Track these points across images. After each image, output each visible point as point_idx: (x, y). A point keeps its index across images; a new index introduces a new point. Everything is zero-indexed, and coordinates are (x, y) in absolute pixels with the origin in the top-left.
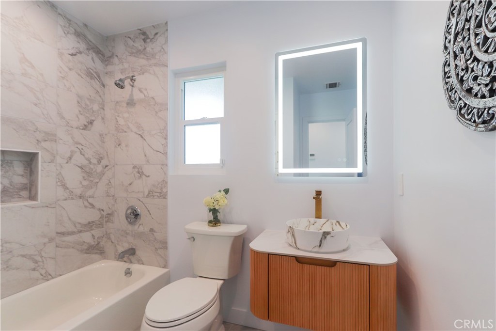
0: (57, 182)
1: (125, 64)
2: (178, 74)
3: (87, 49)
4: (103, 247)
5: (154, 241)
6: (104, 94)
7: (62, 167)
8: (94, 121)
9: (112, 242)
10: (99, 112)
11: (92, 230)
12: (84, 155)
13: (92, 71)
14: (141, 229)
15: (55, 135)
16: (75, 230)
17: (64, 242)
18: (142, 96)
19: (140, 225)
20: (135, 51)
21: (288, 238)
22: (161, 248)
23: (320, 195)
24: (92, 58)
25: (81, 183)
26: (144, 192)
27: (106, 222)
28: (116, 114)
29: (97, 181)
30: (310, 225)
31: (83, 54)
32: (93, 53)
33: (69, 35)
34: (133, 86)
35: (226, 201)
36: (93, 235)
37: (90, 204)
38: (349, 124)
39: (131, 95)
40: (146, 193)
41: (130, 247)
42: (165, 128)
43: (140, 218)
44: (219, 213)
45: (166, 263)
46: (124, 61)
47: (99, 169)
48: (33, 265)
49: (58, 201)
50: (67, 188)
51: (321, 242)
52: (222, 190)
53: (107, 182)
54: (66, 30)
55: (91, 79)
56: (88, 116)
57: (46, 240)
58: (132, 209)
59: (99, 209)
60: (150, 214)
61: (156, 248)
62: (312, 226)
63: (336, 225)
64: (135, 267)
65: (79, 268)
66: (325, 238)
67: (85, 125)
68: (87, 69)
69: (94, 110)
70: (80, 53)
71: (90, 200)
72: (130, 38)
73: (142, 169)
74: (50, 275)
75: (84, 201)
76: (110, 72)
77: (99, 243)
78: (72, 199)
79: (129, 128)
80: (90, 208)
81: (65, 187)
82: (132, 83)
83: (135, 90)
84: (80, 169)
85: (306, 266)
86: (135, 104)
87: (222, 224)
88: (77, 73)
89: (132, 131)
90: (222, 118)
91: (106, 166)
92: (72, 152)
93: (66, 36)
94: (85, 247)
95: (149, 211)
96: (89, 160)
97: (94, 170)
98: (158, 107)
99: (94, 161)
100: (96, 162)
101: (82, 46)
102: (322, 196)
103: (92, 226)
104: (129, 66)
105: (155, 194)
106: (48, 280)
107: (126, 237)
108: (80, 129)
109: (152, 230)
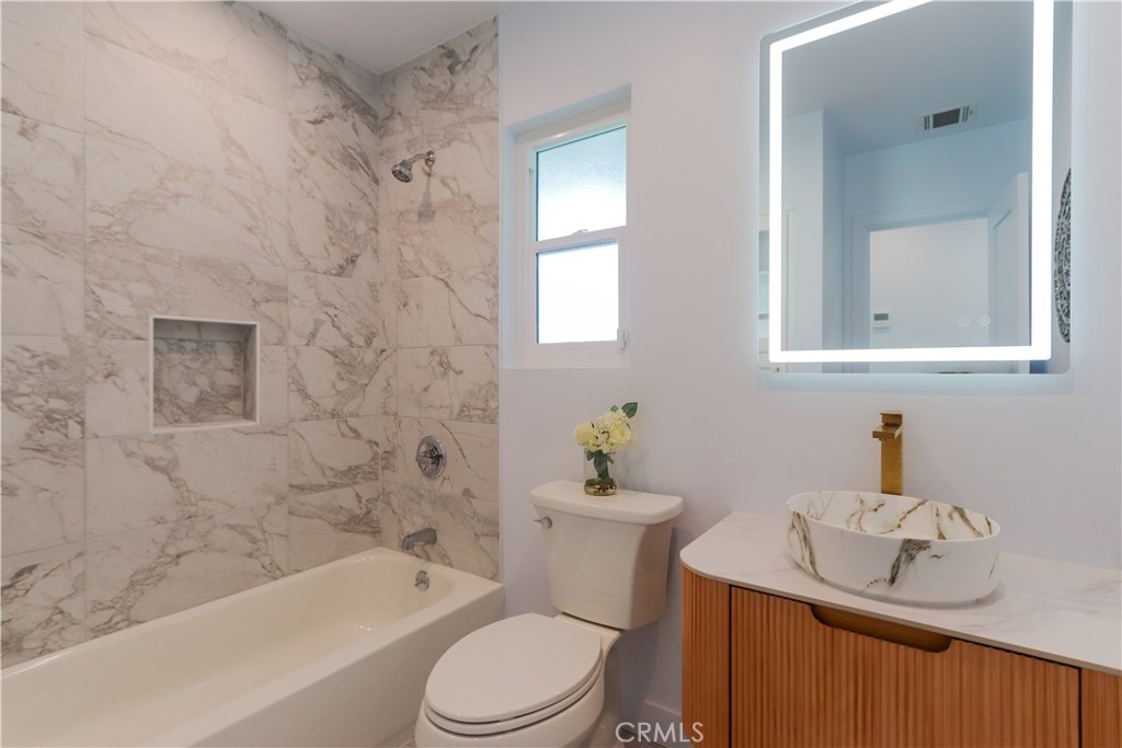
0: (289, 384)
1: (414, 128)
2: (522, 134)
3: (344, 107)
4: (379, 521)
5: (473, 518)
6: (377, 199)
7: (298, 353)
8: (357, 256)
9: (394, 512)
10: (368, 237)
11: (355, 483)
12: (338, 328)
13: (353, 154)
14: (447, 489)
15: (285, 289)
16: (325, 482)
17: (303, 504)
18: (447, 194)
19: (444, 479)
20: (432, 97)
21: (791, 546)
22: (486, 535)
23: (897, 425)
24: (354, 125)
25: (334, 385)
26: (452, 407)
27: (383, 468)
28: (400, 240)
29: (365, 381)
30: (863, 513)
31: (336, 118)
32: (355, 115)
33: (308, 83)
34: (429, 175)
35: (628, 433)
36: (357, 495)
37: (351, 429)
38: (1000, 223)
39: (427, 194)
40: (456, 410)
41: (427, 526)
42: (494, 262)
43: (445, 465)
44: (612, 462)
45: (498, 569)
46: (413, 121)
47: (369, 357)
48: (248, 547)
49: (292, 421)
50: (308, 397)
51: (896, 568)
52: (620, 406)
53: (385, 384)
54: (303, 73)
55: (352, 169)
56: (347, 246)
57: (271, 499)
58: (428, 444)
59: (370, 442)
60: (464, 457)
61: (475, 534)
62: (869, 516)
63: (951, 517)
64: (436, 570)
65: (332, 560)
66: (911, 558)
67: (341, 267)
68: (344, 148)
69: (357, 233)
70: (331, 116)
71: (352, 422)
72: (423, 69)
73: (447, 357)
74: (278, 568)
75: (341, 425)
76: (388, 150)
77: (369, 512)
78: (318, 418)
79: (422, 266)
80: (352, 438)
81: (303, 392)
82: (427, 169)
83: (435, 181)
84: (331, 357)
85: (844, 636)
86: (434, 213)
87: (618, 490)
88: (324, 159)
89: (428, 274)
90: (623, 227)
91: (383, 351)
92: (318, 323)
93: (304, 84)
94: (343, 518)
95: (461, 450)
96: (348, 338)
97: (359, 359)
98: (479, 215)
99: (359, 341)
100: (362, 343)
101: (335, 102)
102: (905, 430)
103: (355, 476)
104: (423, 132)
105: (472, 412)
106: (276, 579)
107: (418, 503)
108: (331, 274)
109: (467, 493)
